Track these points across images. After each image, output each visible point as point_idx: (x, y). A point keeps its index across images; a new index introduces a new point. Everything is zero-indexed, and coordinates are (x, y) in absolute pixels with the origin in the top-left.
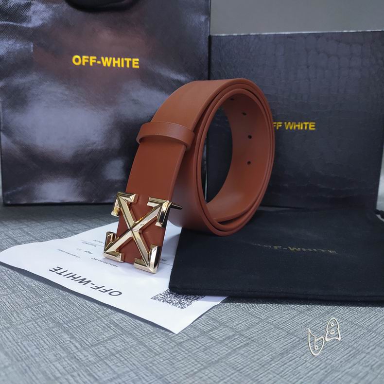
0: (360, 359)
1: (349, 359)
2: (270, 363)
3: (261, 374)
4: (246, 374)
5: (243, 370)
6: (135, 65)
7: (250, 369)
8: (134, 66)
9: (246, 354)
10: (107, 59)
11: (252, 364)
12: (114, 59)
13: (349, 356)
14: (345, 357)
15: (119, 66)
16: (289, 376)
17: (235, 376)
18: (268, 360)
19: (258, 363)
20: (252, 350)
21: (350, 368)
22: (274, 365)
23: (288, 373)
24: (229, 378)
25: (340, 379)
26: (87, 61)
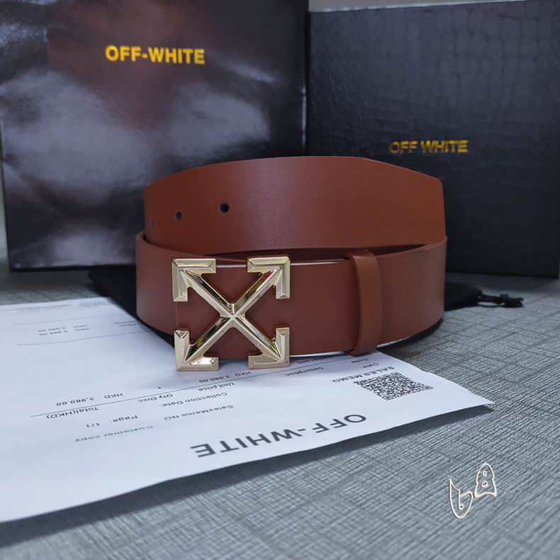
0: (546, 487)
1: (529, 488)
2: (407, 494)
3: (395, 510)
4: (371, 511)
5: (367, 505)
6: (199, 59)
7: (377, 503)
8: (197, 61)
9: (369, 481)
10: (156, 50)
11: (380, 496)
12: (167, 51)
13: (529, 483)
14: (523, 484)
15: (175, 60)
16: (438, 514)
17: (355, 514)
18: (403, 490)
19: (388, 494)
20: (378, 476)
21: (531, 501)
22: (413, 497)
23: (435, 508)
24: (345, 518)
25: (516, 516)
26: (127, 54)
